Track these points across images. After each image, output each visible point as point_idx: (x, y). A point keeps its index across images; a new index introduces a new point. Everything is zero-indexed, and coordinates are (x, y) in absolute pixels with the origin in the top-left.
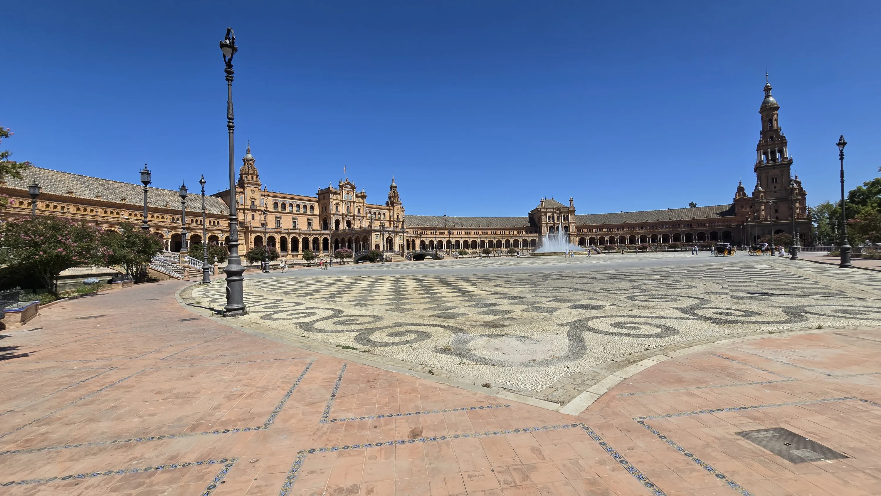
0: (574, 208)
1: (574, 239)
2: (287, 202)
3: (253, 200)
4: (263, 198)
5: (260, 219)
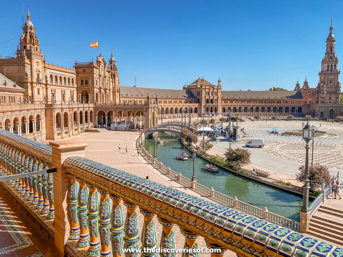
0: (221, 87)
1: (220, 108)
2: (58, 75)
3: (38, 73)
4: (44, 70)
5: (43, 93)
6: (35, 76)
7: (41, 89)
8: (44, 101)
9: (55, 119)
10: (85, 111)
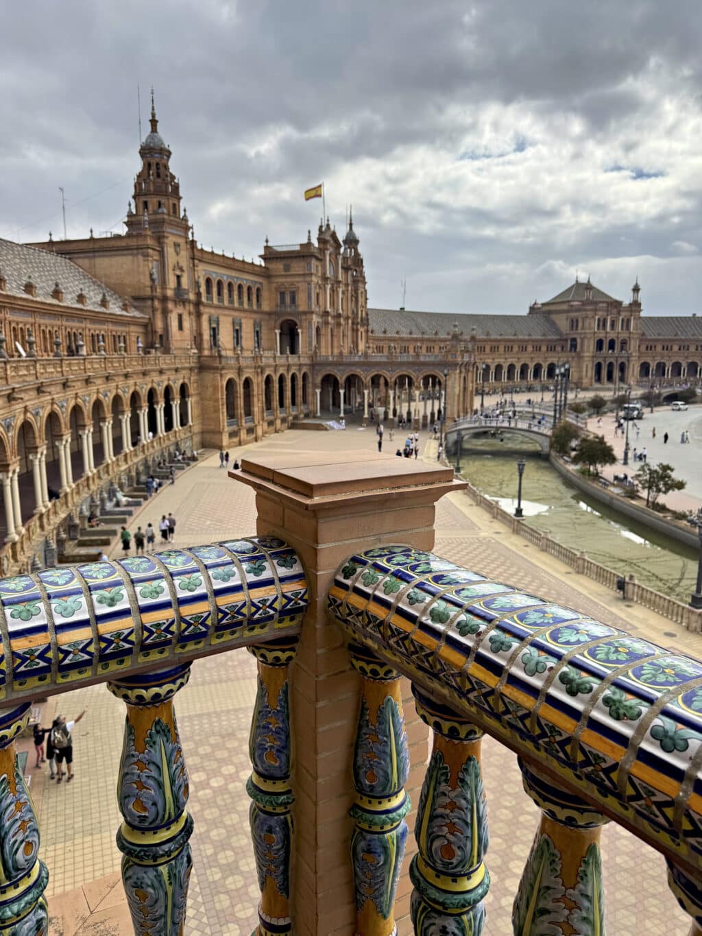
0: (640, 304)
1: (634, 364)
2: (225, 278)
3: (178, 273)
4: (191, 265)
5: (191, 326)
6: (172, 282)
7: (186, 317)
8: (194, 346)
9: (222, 395)
10: (290, 374)
